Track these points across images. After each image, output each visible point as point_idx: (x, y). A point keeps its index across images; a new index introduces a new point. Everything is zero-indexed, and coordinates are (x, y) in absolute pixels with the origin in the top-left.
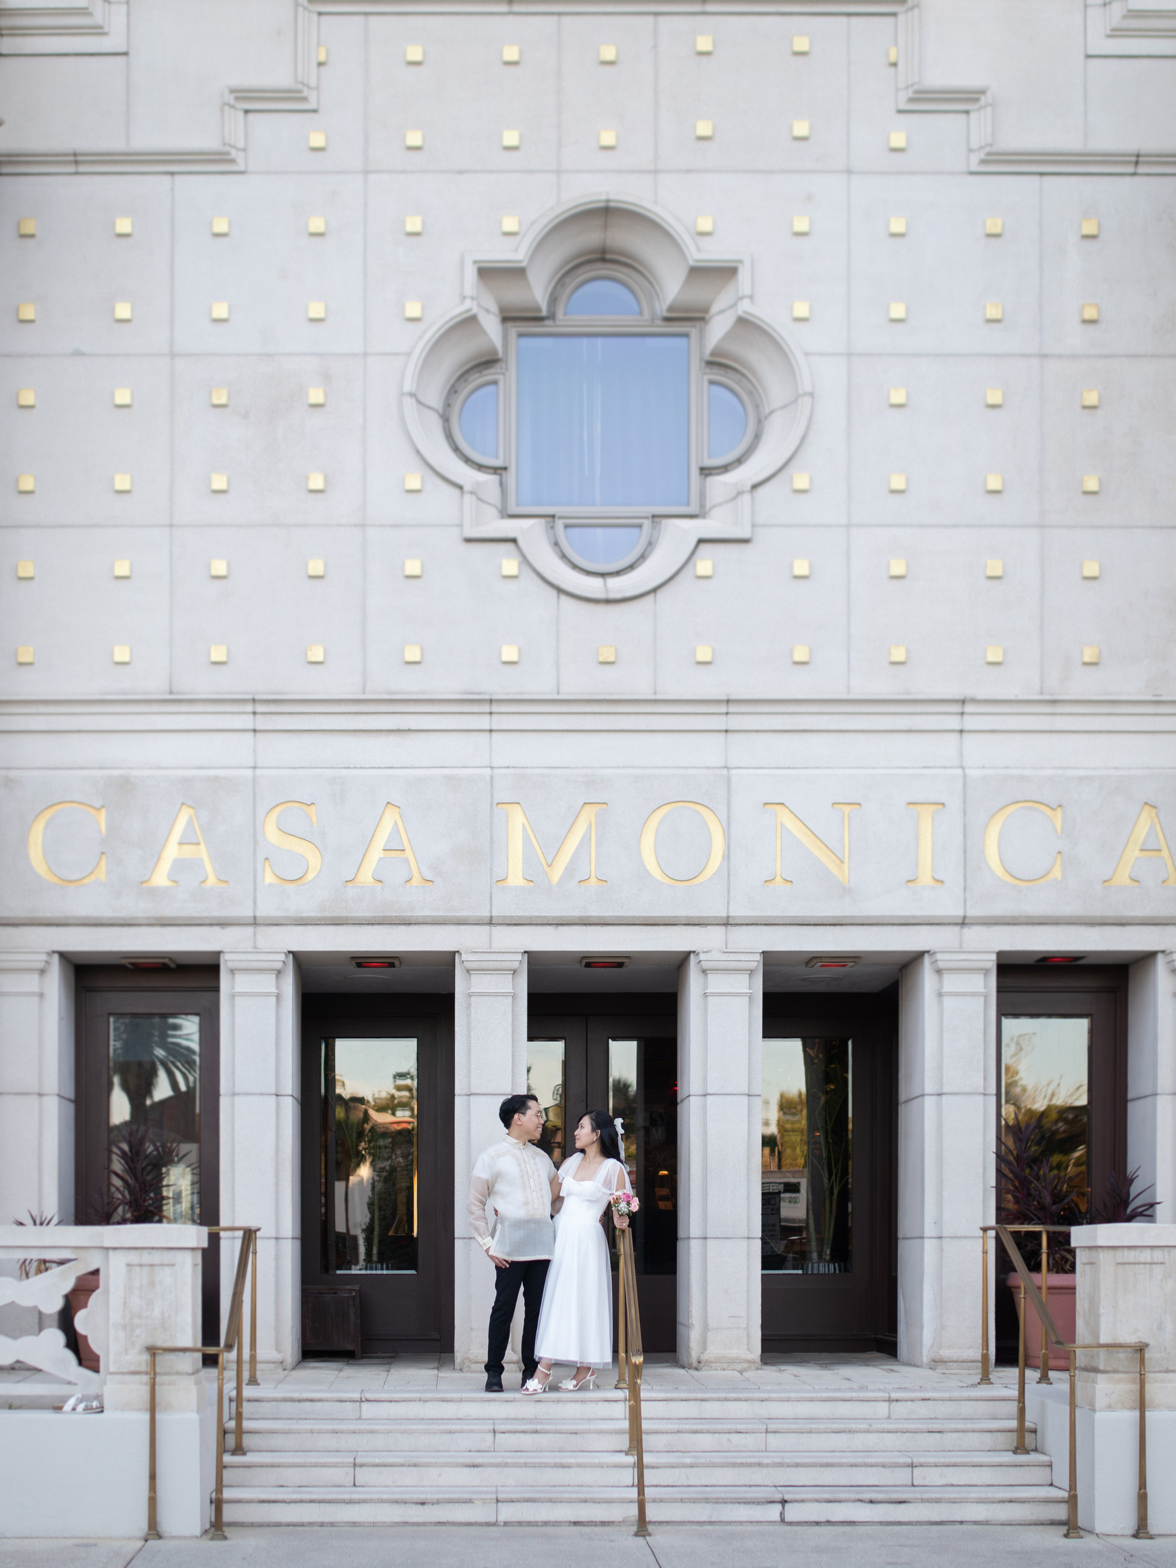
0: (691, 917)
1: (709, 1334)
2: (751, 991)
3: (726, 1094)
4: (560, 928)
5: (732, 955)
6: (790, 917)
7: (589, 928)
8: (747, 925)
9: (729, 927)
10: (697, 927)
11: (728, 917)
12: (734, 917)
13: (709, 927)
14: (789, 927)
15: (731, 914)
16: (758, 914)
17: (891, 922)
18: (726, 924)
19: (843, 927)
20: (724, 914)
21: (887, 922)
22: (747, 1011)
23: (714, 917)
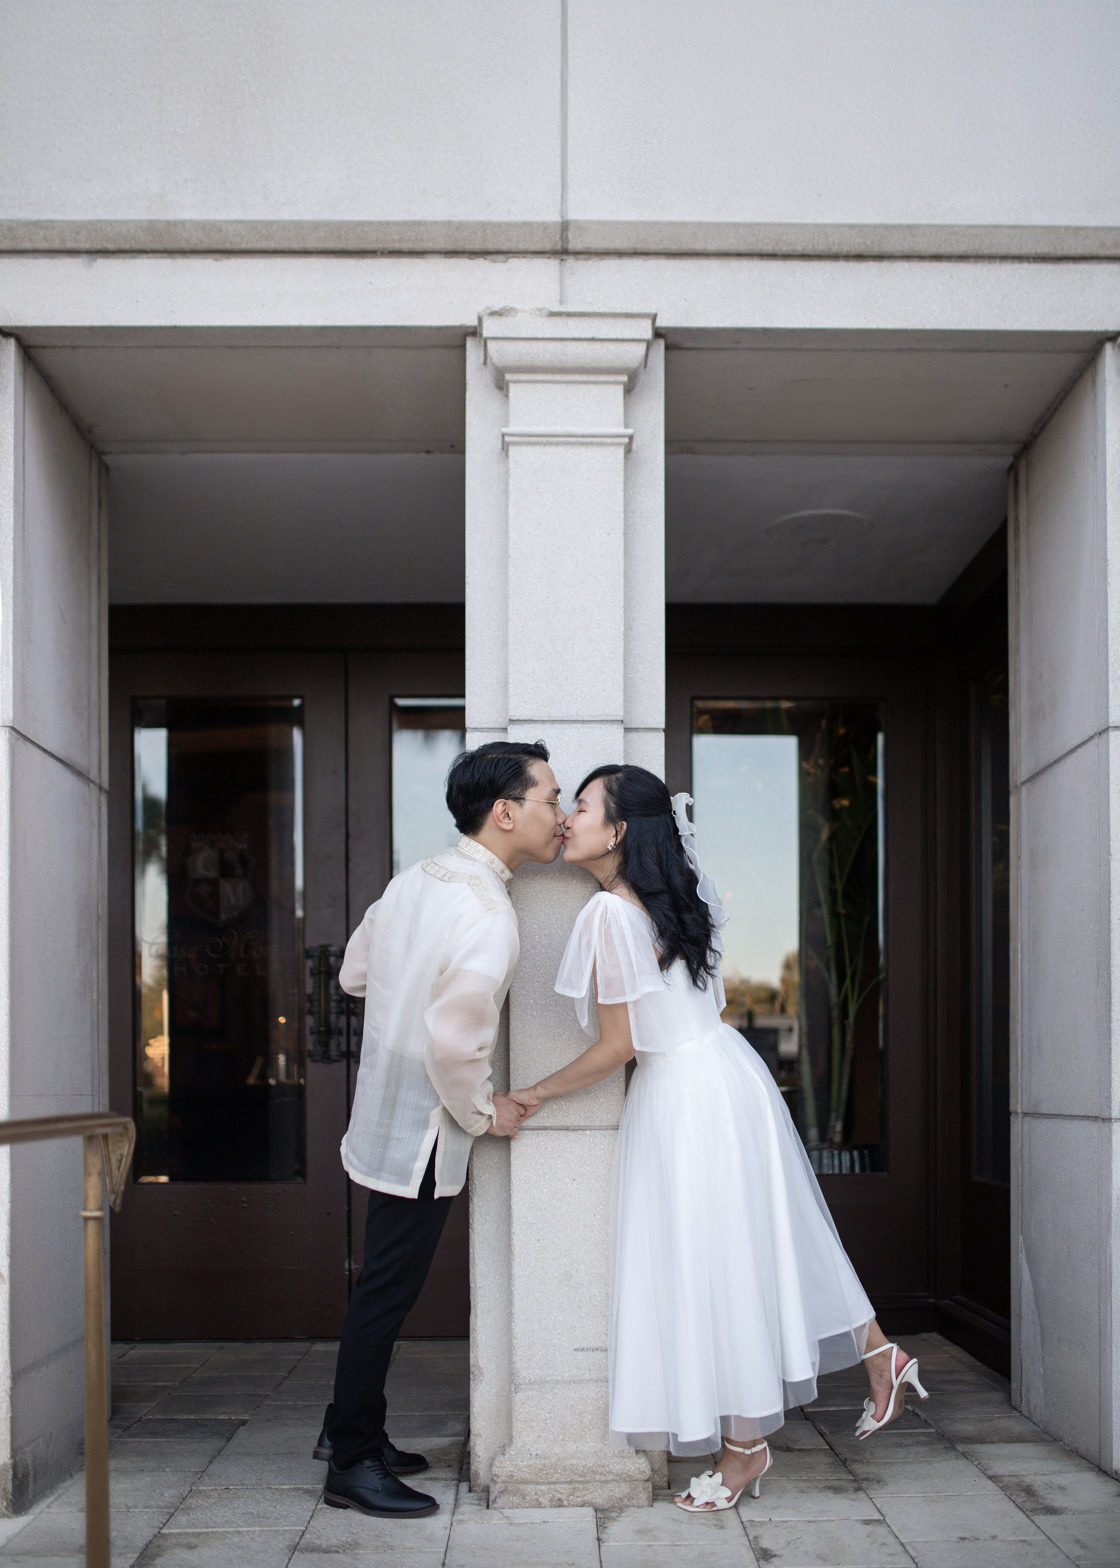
0: (460, 226)
1: (518, 1397)
2: (629, 431)
3: (562, 721)
4: (102, 263)
5: (572, 322)
6: (736, 225)
7: (181, 263)
8: (620, 254)
9: (571, 261)
10: (481, 263)
11: (565, 226)
12: (582, 226)
13: (515, 263)
14: (734, 265)
15: (572, 216)
16: (647, 216)
17: (1014, 251)
18: (562, 253)
19: (884, 265)
20: (553, 217)
21: (1003, 251)
22: (621, 487)
23: (525, 224)
